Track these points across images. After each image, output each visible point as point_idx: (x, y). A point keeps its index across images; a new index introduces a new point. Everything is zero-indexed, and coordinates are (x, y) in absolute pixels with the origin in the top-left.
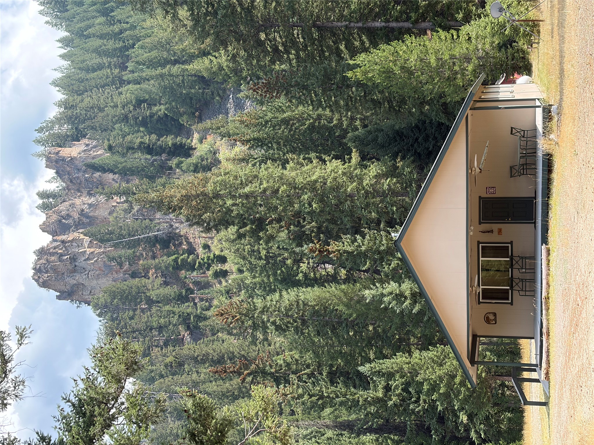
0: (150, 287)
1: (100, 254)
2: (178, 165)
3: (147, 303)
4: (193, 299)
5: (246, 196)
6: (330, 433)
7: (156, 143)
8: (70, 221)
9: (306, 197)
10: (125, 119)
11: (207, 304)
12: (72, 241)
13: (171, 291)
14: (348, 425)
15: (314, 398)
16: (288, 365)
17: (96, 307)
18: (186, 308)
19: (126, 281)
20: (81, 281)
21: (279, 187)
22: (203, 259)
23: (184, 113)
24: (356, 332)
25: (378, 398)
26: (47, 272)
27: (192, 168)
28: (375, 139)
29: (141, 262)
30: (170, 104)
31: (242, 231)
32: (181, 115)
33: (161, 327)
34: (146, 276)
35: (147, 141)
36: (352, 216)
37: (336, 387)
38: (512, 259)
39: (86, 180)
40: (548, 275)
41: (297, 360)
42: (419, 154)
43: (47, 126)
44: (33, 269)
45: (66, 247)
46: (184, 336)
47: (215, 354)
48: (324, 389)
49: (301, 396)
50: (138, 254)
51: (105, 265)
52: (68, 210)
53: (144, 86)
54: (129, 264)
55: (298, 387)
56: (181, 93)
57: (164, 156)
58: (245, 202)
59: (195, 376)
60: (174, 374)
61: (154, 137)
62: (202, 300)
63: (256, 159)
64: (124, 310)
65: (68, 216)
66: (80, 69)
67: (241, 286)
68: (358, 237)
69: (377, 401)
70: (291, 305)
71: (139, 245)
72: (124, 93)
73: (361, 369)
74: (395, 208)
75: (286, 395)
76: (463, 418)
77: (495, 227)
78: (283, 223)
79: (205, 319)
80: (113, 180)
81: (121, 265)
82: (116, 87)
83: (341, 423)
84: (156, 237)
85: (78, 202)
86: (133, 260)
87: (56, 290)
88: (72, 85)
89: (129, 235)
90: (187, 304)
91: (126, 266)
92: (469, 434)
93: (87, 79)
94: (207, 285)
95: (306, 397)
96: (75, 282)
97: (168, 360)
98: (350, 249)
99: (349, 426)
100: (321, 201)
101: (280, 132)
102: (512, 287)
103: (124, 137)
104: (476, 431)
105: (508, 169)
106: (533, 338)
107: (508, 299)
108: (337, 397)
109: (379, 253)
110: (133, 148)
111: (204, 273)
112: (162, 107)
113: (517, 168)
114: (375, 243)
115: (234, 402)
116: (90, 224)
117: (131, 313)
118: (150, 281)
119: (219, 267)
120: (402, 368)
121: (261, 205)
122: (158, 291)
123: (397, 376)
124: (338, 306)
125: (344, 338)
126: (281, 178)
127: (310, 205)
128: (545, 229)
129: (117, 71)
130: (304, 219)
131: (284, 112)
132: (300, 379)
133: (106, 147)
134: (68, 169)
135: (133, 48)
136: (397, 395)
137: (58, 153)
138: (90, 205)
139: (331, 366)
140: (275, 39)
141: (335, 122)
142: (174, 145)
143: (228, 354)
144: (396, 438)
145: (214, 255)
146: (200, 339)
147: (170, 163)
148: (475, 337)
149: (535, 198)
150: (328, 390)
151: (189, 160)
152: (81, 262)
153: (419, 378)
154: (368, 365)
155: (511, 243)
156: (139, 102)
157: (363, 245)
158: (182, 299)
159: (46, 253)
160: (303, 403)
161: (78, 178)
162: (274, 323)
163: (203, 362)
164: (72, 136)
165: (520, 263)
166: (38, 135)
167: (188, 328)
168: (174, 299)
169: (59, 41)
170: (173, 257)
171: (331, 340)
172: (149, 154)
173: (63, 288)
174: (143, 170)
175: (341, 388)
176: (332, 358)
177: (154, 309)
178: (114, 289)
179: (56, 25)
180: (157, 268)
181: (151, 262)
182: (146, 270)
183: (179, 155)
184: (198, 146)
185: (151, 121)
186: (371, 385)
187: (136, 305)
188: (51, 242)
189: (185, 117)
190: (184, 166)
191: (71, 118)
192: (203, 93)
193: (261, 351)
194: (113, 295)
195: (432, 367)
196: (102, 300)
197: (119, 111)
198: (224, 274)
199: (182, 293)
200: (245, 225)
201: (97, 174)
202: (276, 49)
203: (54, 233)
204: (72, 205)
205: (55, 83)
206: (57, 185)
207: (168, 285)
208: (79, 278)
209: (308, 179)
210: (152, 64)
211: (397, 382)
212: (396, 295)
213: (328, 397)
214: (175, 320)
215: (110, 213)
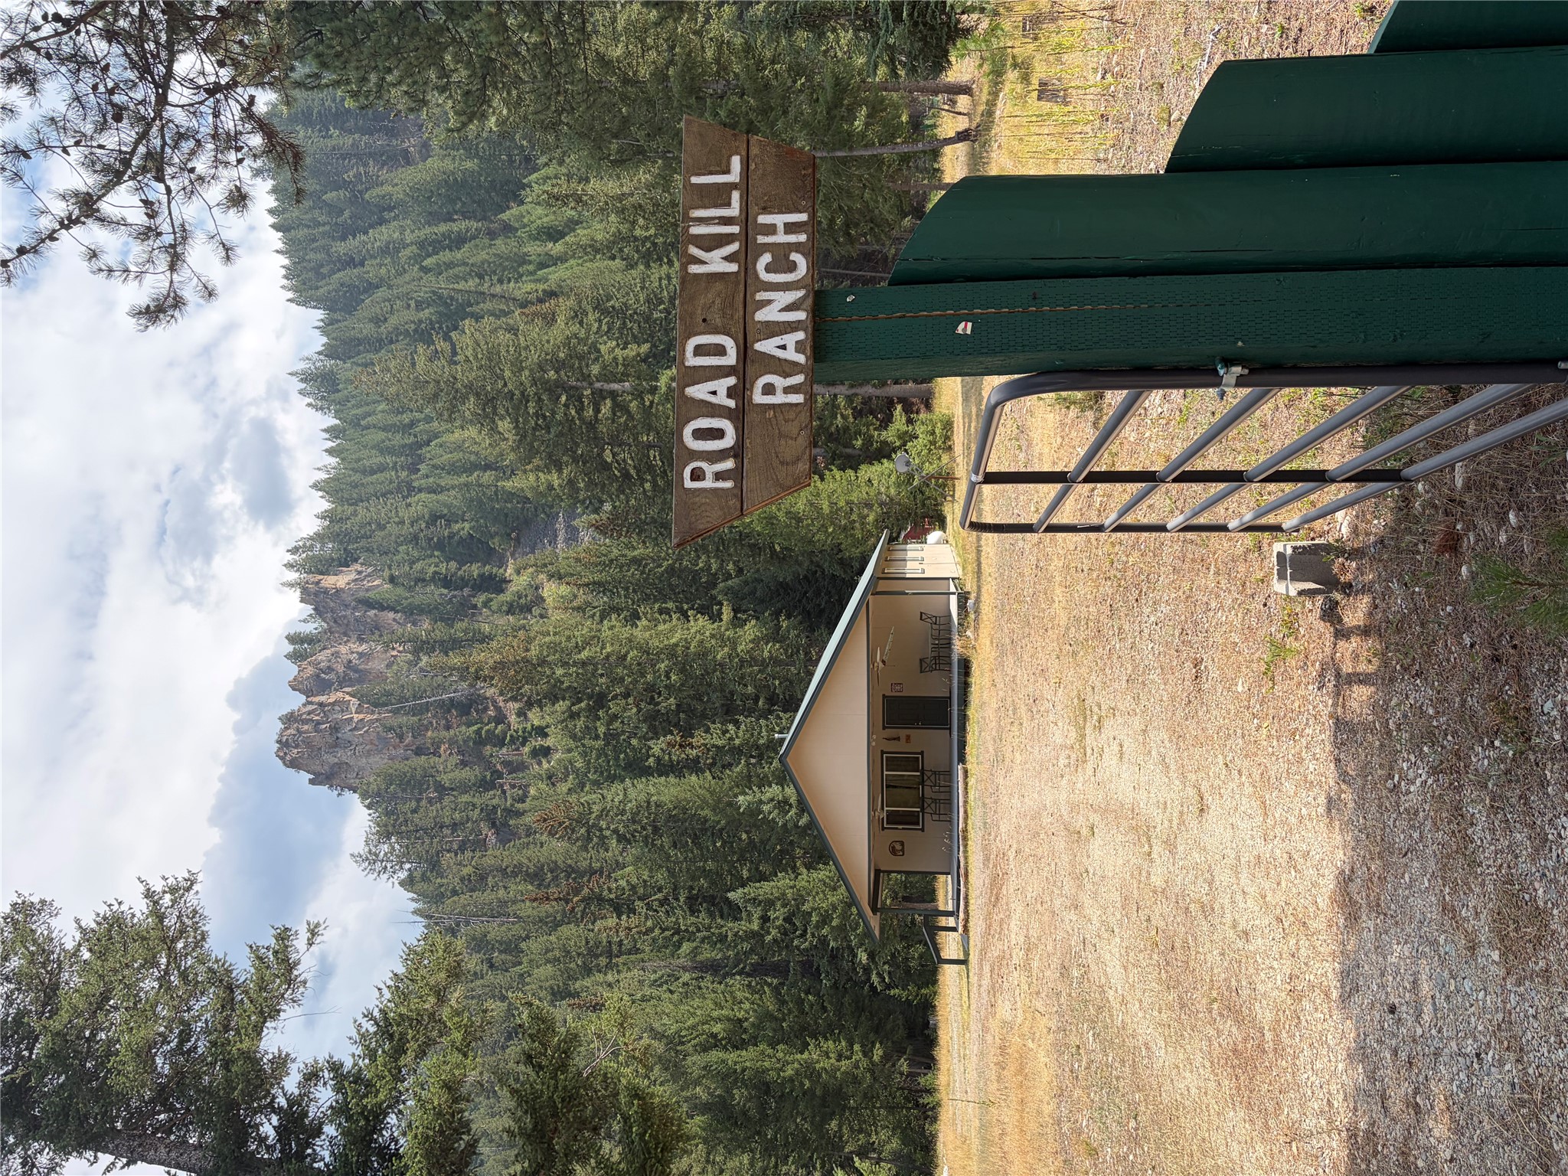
0: (441, 769)
1: (372, 722)
2: (486, 604)
3: (436, 791)
4: (501, 786)
5: (584, 664)
6: (686, 977)
7: (456, 573)
8: (332, 676)
9: (662, 666)
10: (415, 538)
11: (520, 792)
12: (333, 704)
13: (468, 774)
14: (712, 966)
15: (668, 933)
16: (633, 888)
17: (364, 796)
18: (492, 798)
19: (407, 759)
20: (344, 759)
21: (628, 653)
22: (516, 731)
23: (497, 533)
24: (724, 843)
25: (752, 931)
26: (297, 747)
27: (505, 608)
28: (753, 593)
29: (429, 733)
30: (477, 521)
31: (575, 708)
32: (492, 537)
33: (455, 824)
34: (436, 754)
35: (444, 571)
36: (722, 691)
37: (698, 917)
38: (923, 774)
39: (357, 620)
40: (966, 802)
41: (645, 881)
42: (809, 613)
43: (304, 545)
44: (277, 742)
45: (324, 713)
46: (487, 836)
47: (531, 865)
48: (681, 921)
49: (651, 930)
50: (425, 722)
51: (379, 737)
52: (330, 661)
53: (442, 497)
54: (413, 736)
55: (647, 918)
56: (493, 508)
57: (466, 591)
58: (580, 671)
59: (501, 893)
60: (472, 890)
61: (453, 565)
62: (513, 786)
63: (595, 608)
64: (405, 801)
65: (330, 669)
66: (353, 469)
67: (568, 769)
68: (730, 727)
69: (752, 935)
70: (639, 806)
71: (428, 711)
72: (414, 505)
73: (731, 895)
74: (777, 682)
75: (630, 929)
76: (863, 957)
77: (903, 733)
78: (631, 700)
79: (519, 814)
80: (394, 620)
81: (401, 737)
82: (403, 497)
83: (701, 962)
84: (451, 700)
85: (343, 649)
86: (419, 731)
87: (308, 772)
88: (342, 490)
89: (414, 697)
90: (491, 793)
91: (409, 739)
92: (869, 979)
93: (363, 484)
94: (521, 767)
95: (657, 931)
96: (336, 760)
97: (466, 871)
98: (720, 743)
99: (713, 968)
100: (683, 671)
101: (629, 574)
102: (923, 809)
103: (412, 563)
104: (878, 974)
105: (918, 662)
106: (948, 874)
107: (918, 824)
108: (699, 931)
109: (758, 747)
110: (424, 580)
111: (517, 749)
112: (467, 525)
113: (928, 661)
114: (752, 734)
115: (556, 930)
116: (360, 681)
117: (414, 804)
118: (441, 760)
119: (539, 742)
120: (784, 894)
121: (602, 675)
122: (452, 774)
123: (778, 905)
124: (702, 809)
125: (708, 850)
126: (630, 641)
127: (669, 678)
128: (962, 744)
129: (405, 474)
130: (659, 694)
131: (634, 548)
132: (649, 907)
133: (387, 578)
134: (332, 604)
135: (428, 445)
136: (778, 927)
137: (318, 583)
138: (361, 655)
139: (691, 888)
140: (624, 460)
141: (701, 565)
142: (481, 576)
143: (549, 865)
144: (775, 981)
145: (533, 725)
146: (510, 841)
147: (474, 601)
148: (878, 872)
149: (950, 698)
150: (686, 921)
151: (502, 597)
152: (345, 732)
153: (806, 907)
154: (740, 891)
155: (922, 753)
156: (434, 518)
157: (737, 737)
158: (485, 785)
159: (296, 721)
160: (654, 940)
161: (345, 617)
162: (616, 831)
163: (515, 874)
164: (339, 559)
165: (932, 778)
166: (290, 557)
167: (494, 825)
168: (474, 785)
169: (325, 430)
170: (475, 728)
171: (692, 852)
172: (445, 588)
173: (318, 768)
174: (436, 608)
175: (703, 918)
176: (693, 878)
177: (447, 800)
178: (391, 771)
179: (322, 409)
180: (452, 742)
181: (444, 733)
182: (437, 744)
183: (487, 590)
184: (514, 577)
185: (449, 543)
186: (744, 915)
187: (420, 794)
188: (304, 705)
189: (496, 540)
190: (494, 605)
191: (338, 535)
192: (523, 509)
193: (594, 860)
194: (390, 780)
195: (823, 892)
196: (374, 787)
197: (407, 529)
198: (546, 752)
199: (485, 777)
200: (580, 701)
201: (372, 613)
202: (626, 475)
203: (308, 693)
204: (336, 655)
205: (316, 486)
206: (316, 625)
207: (466, 766)
208: (343, 755)
209: (666, 642)
210: (454, 469)
211: (778, 914)
212: (779, 802)
213: (686, 931)
214: (475, 814)
215: (389, 666)
